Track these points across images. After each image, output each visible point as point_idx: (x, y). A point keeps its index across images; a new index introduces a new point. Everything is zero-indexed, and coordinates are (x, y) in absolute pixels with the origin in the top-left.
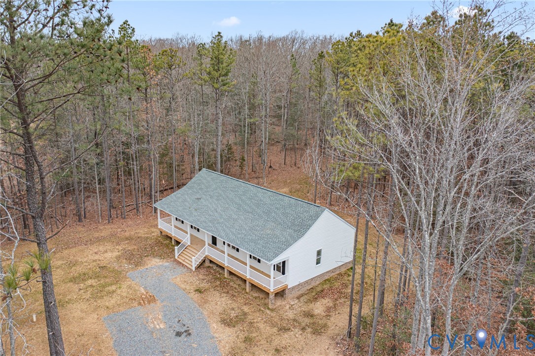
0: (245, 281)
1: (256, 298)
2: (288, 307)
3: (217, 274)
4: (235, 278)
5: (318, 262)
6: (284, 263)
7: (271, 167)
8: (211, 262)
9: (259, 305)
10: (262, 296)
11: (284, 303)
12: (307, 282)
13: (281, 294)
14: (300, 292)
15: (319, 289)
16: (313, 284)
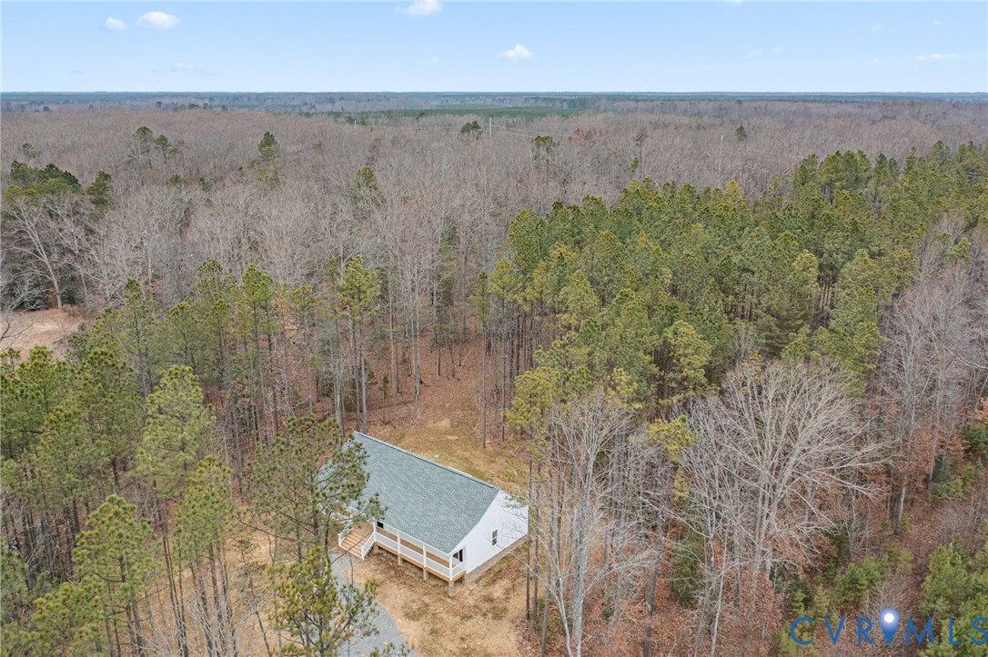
0: (421, 570)
1: (434, 586)
2: (467, 593)
3: (390, 562)
4: (409, 566)
5: (494, 542)
6: (461, 552)
7: (421, 382)
8: (380, 548)
9: (438, 594)
10: (440, 583)
11: (463, 589)
12: (484, 564)
13: (460, 581)
14: (479, 575)
15: (497, 569)
16: (491, 565)
